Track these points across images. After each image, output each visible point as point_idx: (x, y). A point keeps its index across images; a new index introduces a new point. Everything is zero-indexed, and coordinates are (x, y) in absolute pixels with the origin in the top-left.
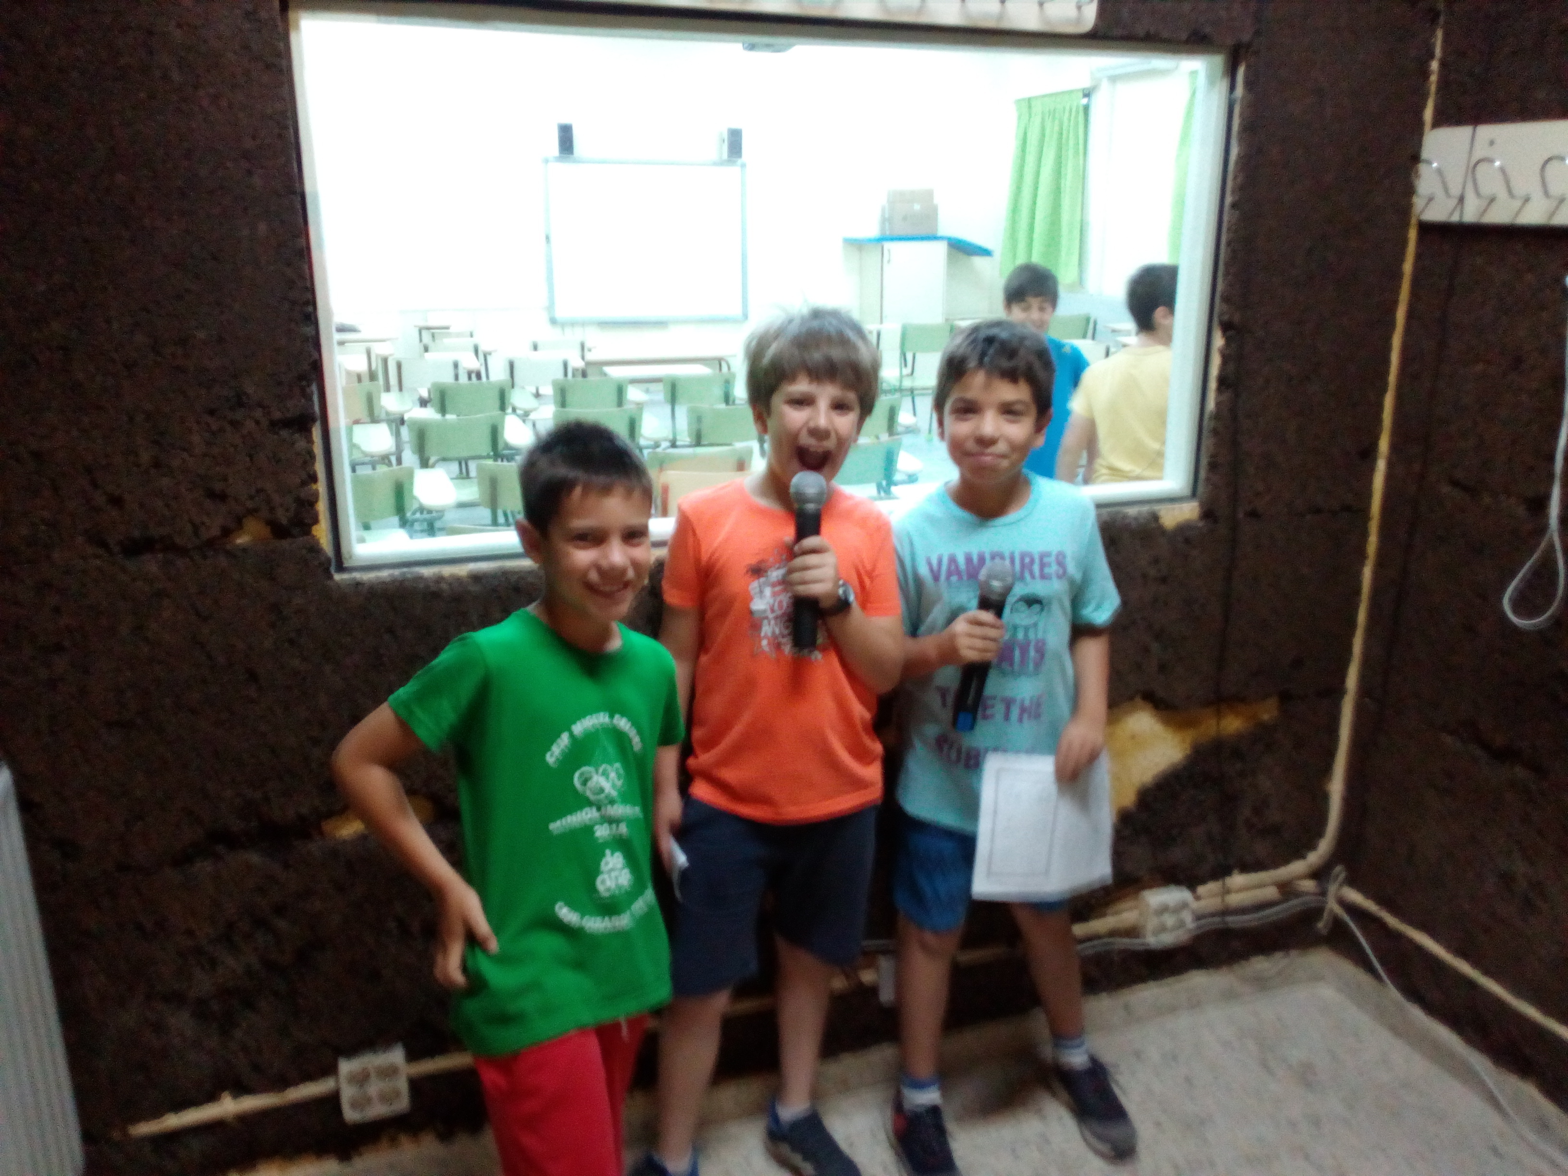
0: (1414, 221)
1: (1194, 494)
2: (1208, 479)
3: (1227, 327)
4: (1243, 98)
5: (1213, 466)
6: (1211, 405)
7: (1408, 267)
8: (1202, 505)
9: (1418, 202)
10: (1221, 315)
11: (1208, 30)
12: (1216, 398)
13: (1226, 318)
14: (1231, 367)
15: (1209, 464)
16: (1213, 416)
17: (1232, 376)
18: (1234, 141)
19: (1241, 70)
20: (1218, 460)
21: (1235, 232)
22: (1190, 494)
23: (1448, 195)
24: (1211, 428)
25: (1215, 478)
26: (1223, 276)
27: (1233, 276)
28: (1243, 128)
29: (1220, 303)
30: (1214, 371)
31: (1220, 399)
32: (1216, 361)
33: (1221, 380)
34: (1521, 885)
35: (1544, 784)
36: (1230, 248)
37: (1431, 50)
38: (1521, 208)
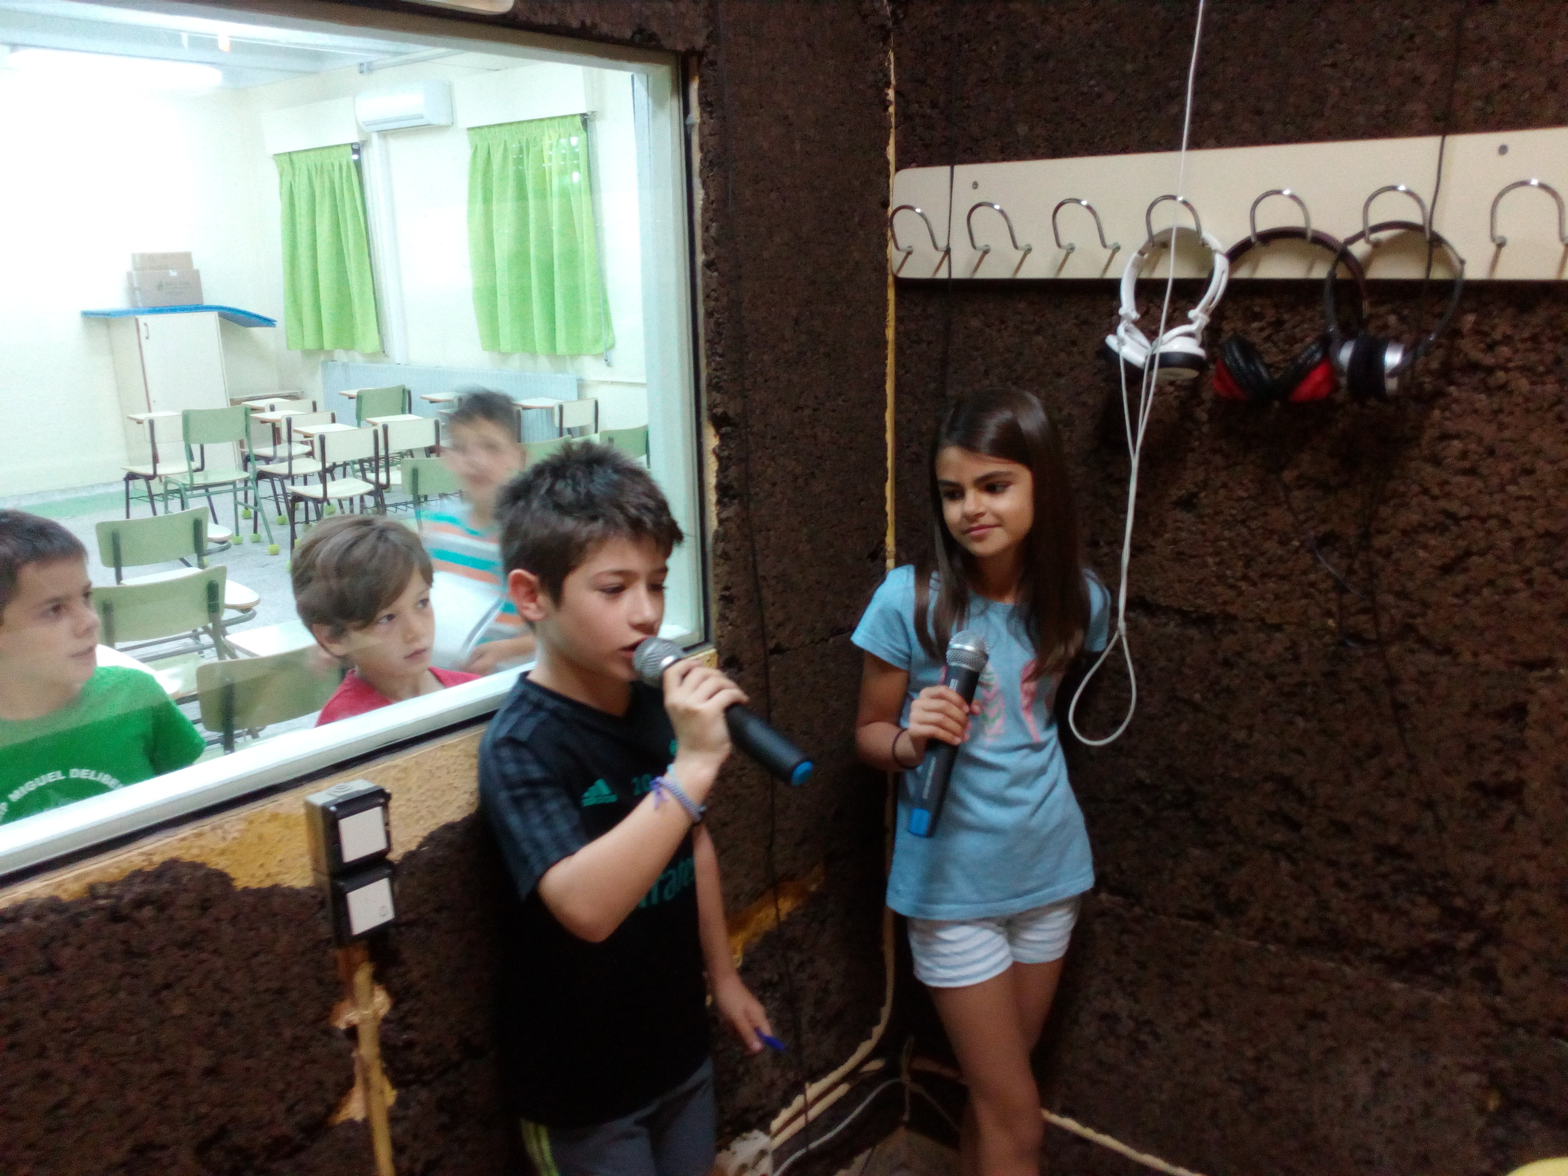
0: (890, 279)
1: (706, 640)
2: (723, 617)
3: (719, 422)
4: (703, 123)
5: (727, 600)
6: (713, 523)
7: (890, 334)
8: (719, 652)
9: (894, 256)
10: (711, 408)
11: (654, 27)
12: (718, 515)
13: (719, 410)
14: (733, 471)
15: (723, 598)
16: (718, 537)
17: (735, 484)
18: (697, 182)
19: (694, 87)
20: (733, 591)
21: (717, 300)
22: (703, 640)
23: (936, 247)
24: (719, 552)
25: (732, 615)
26: (708, 357)
27: (721, 356)
28: (708, 164)
29: (709, 392)
30: (711, 479)
31: (724, 515)
32: (712, 465)
33: (722, 489)
34: (1127, 1025)
35: (1137, 910)
36: (712, 321)
37: (887, 76)
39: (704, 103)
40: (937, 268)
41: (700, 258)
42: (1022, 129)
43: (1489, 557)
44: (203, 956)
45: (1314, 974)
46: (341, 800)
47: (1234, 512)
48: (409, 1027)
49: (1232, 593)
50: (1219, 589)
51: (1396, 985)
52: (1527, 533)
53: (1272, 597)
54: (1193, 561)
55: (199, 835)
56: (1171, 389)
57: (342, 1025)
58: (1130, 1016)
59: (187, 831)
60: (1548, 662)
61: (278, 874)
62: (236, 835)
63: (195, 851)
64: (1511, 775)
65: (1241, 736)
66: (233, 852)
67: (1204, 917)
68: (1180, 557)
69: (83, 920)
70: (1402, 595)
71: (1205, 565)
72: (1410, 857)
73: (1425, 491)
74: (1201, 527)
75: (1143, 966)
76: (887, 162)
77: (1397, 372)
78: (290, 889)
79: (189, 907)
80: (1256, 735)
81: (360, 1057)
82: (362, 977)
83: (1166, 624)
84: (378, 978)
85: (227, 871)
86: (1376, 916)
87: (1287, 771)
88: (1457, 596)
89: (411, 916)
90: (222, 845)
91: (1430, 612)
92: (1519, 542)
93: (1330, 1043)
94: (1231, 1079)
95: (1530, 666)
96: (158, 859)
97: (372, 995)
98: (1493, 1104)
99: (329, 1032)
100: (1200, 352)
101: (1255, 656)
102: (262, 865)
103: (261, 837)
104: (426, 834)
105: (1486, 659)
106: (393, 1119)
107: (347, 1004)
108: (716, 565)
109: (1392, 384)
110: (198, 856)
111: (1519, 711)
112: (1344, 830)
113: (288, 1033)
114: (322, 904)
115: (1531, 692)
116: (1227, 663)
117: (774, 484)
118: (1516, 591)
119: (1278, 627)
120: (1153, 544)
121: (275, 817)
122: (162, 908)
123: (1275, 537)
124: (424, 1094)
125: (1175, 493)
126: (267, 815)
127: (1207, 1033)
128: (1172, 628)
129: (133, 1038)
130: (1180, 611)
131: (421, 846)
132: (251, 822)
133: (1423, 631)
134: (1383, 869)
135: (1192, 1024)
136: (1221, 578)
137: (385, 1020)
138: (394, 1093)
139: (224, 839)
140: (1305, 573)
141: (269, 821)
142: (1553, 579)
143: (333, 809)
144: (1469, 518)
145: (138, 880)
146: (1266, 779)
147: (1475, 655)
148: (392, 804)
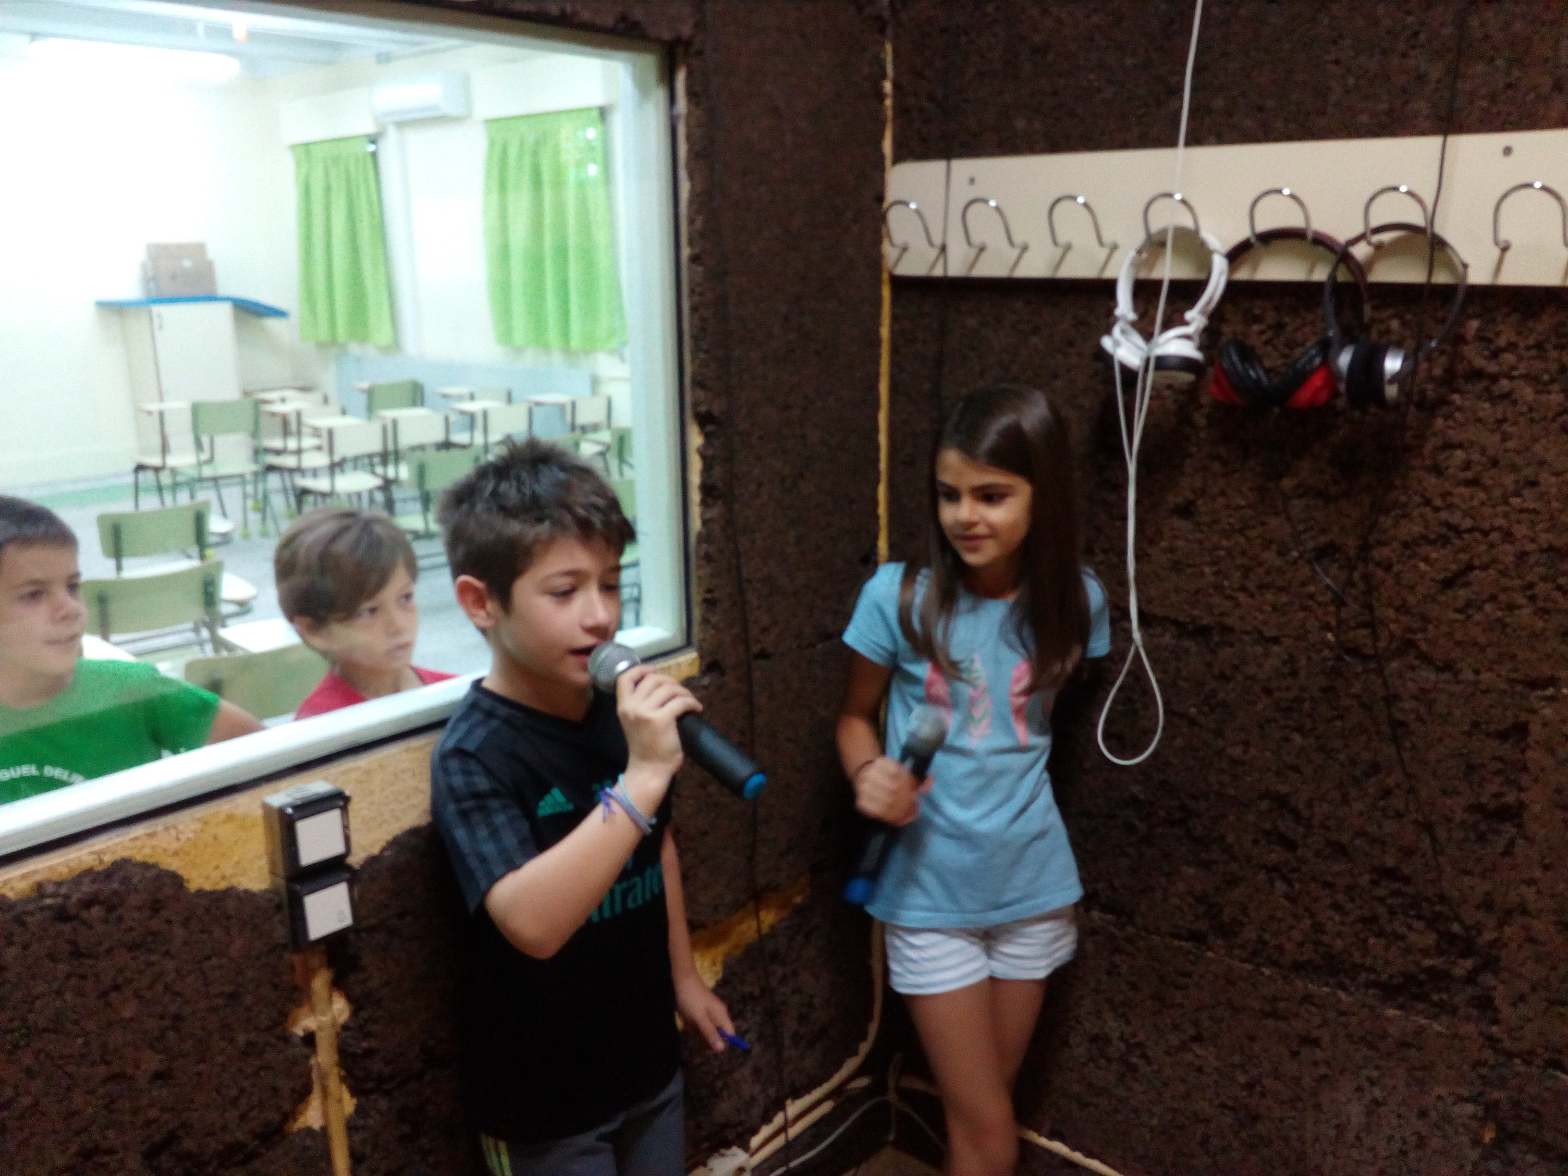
0: (885, 277)
1: (688, 643)
2: (705, 621)
3: (704, 420)
4: (689, 115)
5: (709, 603)
6: (696, 524)
7: (885, 332)
8: (701, 657)
9: (889, 252)
10: (695, 405)
11: (638, 15)
12: (702, 515)
13: (703, 408)
14: (717, 471)
15: (706, 601)
16: (703, 538)
17: (720, 484)
18: (683, 174)
19: (681, 77)
20: (716, 595)
21: (701, 294)
22: (684, 642)
23: (931, 243)
24: (702, 553)
25: (714, 619)
26: (692, 353)
27: (707, 352)
28: (695, 155)
29: (693, 389)
30: (695, 479)
31: (708, 515)
32: (696, 464)
33: (707, 489)
34: (1117, 1047)
35: (1130, 929)
36: (696, 316)
37: (883, 68)
38: (1019, 259)
39: (692, 94)
40: (933, 266)
41: (686, 252)
42: (1020, 124)
43: (1491, 571)
44: (154, 958)
45: (1308, 998)
46: (299, 802)
47: (1231, 521)
48: (367, 1035)
49: (1228, 604)
50: (1216, 600)
51: (1391, 1012)
52: (1530, 547)
53: (1269, 609)
54: (1189, 571)
55: (151, 835)
56: (1168, 393)
57: (299, 1031)
58: (1121, 1038)
59: (139, 830)
60: (1552, 681)
61: (233, 875)
62: (191, 835)
63: (147, 851)
64: (1510, 798)
65: (1237, 751)
66: (187, 854)
67: (1197, 938)
68: (1176, 567)
69: (29, 919)
70: (1403, 609)
71: (1202, 574)
72: (1407, 880)
73: (1428, 502)
74: (1199, 535)
75: (1133, 986)
76: (882, 157)
77: (1397, 378)
78: (246, 891)
79: (139, 908)
80: (1253, 751)
81: (319, 1064)
82: (320, 983)
83: (1162, 635)
84: (338, 984)
85: (180, 872)
86: (1372, 941)
87: (1284, 789)
88: (1458, 611)
89: (372, 921)
90: (175, 846)
91: (1430, 627)
92: (1523, 555)
93: (1323, 1070)
94: (1223, 1106)
95: (1533, 684)
96: (108, 859)
97: (330, 1001)
98: (1488, 1136)
99: (286, 1039)
100: (1196, 355)
101: (1251, 670)
102: (217, 867)
103: (216, 838)
104: (389, 837)
105: (1486, 676)
106: (351, 1128)
107: (305, 1009)
108: (699, 567)
109: (1391, 391)
110: (151, 856)
111: (1521, 730)
112: (1341, 850)
113: (242, 1038)
114: (279, 908)
115: (1533, 711)
116: (1223, 677)
117: (760, 485)
118: (1519, 607)
119: (1276, 640)
120: (1150, 551)
121: (230, 818)
122: (111, 909)
123: (1274, 547)
124: (383, 1104)
125: (1173, 499)
126: (223, 816)
127: (1198, 1057)
128: (1167, 639)
129: (80, 1041)
130: (1176, 622)
131: (383, 850)
132: (206, 823)
133: (1424, 647)
134: (1381, 892)
135: (1183, 1047)
136: (1218, 588)
137: (345, 1027)
138: (355, 1101)
139: (178, 839)
140: (1303, 584)
141: (225, 822)
142: (1557, 595)
143: (290, 811)
144: (1470, 530)
145: (87, 880)
146: (1262, 797)
147: (1477, 672)
148: (353, 807)
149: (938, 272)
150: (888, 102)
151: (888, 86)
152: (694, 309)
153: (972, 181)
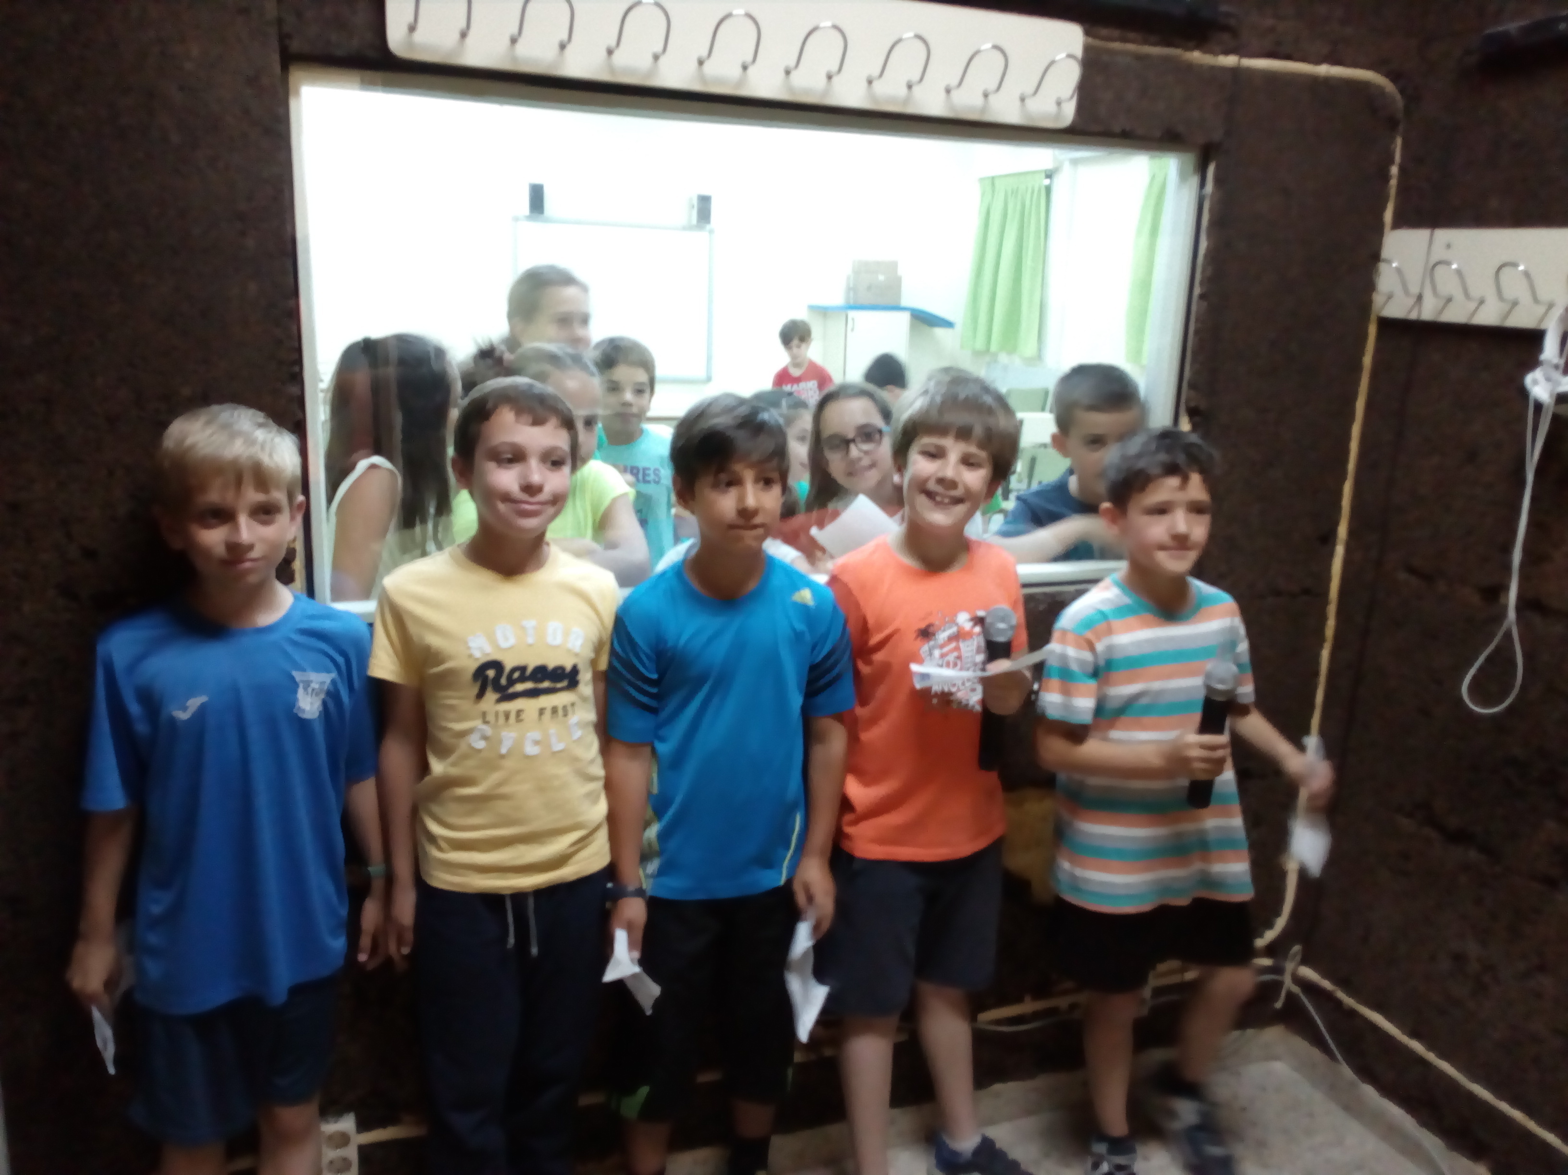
0: (1373, 317)
3: (1193, 413)
4: (1212, 194)
7: (1367, 360)
9: (1378, 299)
10: (1187, 400)
11: (1180, 128)
13: (1193, 404)
19: (1211, 169)
21: (1203, 321)
23: (1410, 294)
27: (1200, 364)
28: (1213, 223)
29: (1187, 389)
36: (1197, 338)
37: (1392, 156)
38: (1477, 309)
39: (1218, 181)
40: (1410, 311)
41: (1197, 291)
42: (1494, 203)
67: (1550, 882)
75: (1494, 917)
76: (1383, 224)
83: (1556, 626)
127: (1540, 984)
128: (1559, 628)
149: (1413, 316)
150: (1393, 182)
151: (1394, 170)
152: (1197, 332)
153: (1449, 246)
